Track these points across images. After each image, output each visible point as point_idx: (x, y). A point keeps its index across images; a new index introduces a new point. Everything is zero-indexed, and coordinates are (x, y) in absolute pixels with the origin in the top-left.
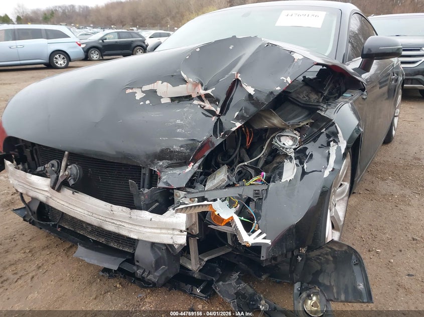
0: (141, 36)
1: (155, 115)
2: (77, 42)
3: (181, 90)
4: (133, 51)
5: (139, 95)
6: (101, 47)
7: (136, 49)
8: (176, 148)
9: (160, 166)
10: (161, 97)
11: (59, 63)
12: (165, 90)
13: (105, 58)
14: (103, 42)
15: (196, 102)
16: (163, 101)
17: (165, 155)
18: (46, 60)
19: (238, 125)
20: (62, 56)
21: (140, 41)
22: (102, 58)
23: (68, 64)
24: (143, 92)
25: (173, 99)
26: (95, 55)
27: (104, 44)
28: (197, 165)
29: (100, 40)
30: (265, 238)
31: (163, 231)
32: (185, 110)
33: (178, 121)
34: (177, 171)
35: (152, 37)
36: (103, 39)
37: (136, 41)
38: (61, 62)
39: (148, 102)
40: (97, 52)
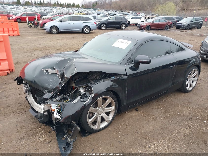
0: (126, 19)
1: (47, 77)
2: (94, 22)
3: (54, 72)
4: (121, 26)
5: (45, 72)
6: (107, 23)
7: (122, 25)
8: (49, 88)
9: (45, 92)
10: (49, 73)
11: (86, 31)
12: (50, 71)
13: (108, 28)
14: (108, 21)
15: (57, 75)
16: (50, 74)
17: (47, 89)
18: (81, 30)
19: (63, 84)
20: (88, 28)
21: (125, 21)
22: (107, 28)
23: (90, 31)
24: (46, 71)
25: (52, 74)
26: (104, 27)
27: (108, 22)
28: (54, 93)
29: (106, 20)
30: (60, 117)
31: (39, 109)
32: (54, 77)
33: (51, 80)
34: (49, 94)
35: (132, 19)
36: (108, 20)
37: (123, 21)
38: (87, 30)
39: (46, 74)
40: (105, 26)
